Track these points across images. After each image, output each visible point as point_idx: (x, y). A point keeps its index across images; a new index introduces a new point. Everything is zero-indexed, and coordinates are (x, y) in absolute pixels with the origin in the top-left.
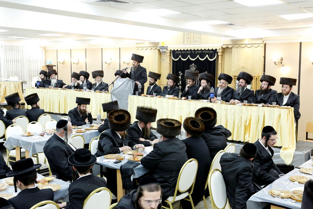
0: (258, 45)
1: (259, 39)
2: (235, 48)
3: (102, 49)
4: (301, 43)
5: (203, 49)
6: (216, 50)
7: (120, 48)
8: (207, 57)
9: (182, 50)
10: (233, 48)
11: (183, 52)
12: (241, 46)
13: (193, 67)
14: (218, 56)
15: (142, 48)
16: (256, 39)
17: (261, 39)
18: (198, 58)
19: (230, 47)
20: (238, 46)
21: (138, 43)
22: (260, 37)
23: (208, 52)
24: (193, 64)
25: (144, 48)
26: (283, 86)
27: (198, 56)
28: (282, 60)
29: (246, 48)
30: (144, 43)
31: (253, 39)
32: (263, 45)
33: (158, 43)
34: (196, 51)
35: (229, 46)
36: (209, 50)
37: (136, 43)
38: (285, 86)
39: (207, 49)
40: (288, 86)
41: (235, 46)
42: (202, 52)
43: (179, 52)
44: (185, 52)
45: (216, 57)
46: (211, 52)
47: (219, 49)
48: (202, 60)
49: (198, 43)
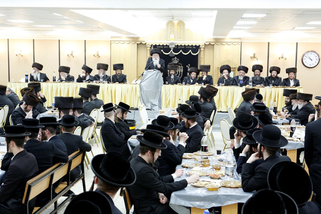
0: (237, 43)
1: (237, 38)
2: (217, 45)
3: (59, 40)
4: (269, 43)
5: (186, 45)
6: (199, 46)
7: (85, 41)
8: (190, 52)
9: (165, 45)
10: (215, 45)
11: (165, 47)
12: (223, 43)
13: (176, 60)
14: (201, 51)
15: (118, 42)
16: (235, 39)
17: (240, 38)
18: (181, 52)
19: (213, 44)
20: (220, 43)
21: (113, 37)
22: (238, 37)
23: (191, 47)
24: (176, 58)
25: (121, 42)
26: (289, 74)
27: (181, 51)
28: (254, 55)
29: (227, 45)
30: (121, 37)
31: (233, 38)
32: (240, 44)
33: (138, 38)
34: (179, 46)
35: (211, 43)
36: (192, 46)
37: (111, 37)
38: (291, 73)
39: (190, 45)
40: (293, 73)
41: (217, 43)
42: (185, 47)
43: (160, 47)
44: (167, 47)
45: (198, 52)
46: (194, 48)
47: (202, 45)
48: (185, 55)
49: (182, 40)
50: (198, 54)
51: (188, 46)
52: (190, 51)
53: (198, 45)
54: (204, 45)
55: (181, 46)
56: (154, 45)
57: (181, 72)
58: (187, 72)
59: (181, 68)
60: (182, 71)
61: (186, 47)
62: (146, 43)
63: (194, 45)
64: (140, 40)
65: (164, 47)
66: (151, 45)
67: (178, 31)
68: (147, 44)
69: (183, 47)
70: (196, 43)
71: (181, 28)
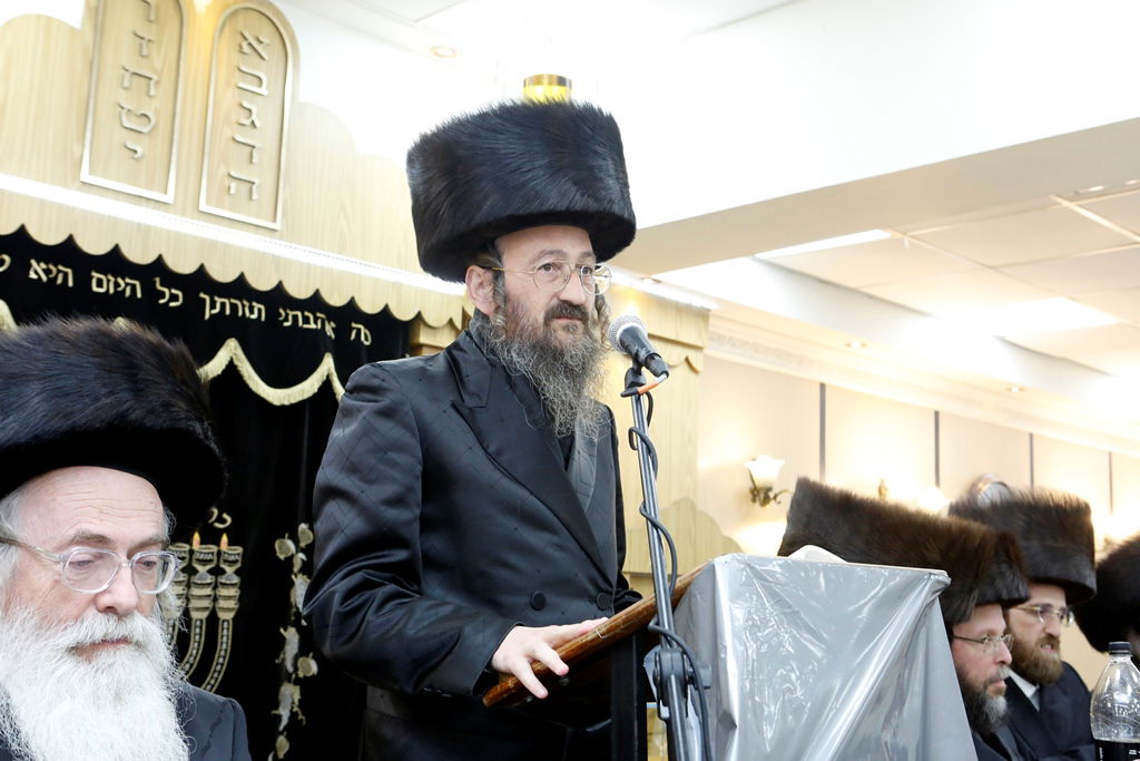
0: (682, 353)
4: (823, 386)
5: (299, 290)
6: (419, 316)
8: (328, 381)
9: (48, 236)
18: (233, 364)
23: (332, 327)
27: (230, 351)
34: (215, 289)
36: (350, 312)
39: (336, 299)
42: (272, 314)
44: (66, 275)
46: (363, 338)
47: (445, 321)
48: (277, 403)
49: (258, 217)
51: (315, 303)
52: (328, 364)
53: (403, 313)
54: (458, 323)
55: (240, 288)
57: (213, 621)
58: (285, 614)
59: (217, 572)
60: (228, 608)
61: (288, 318)
63: (369, 306)
65: (21, 266)
67: (229, 98)
69: (252, 312)
70: (394, 284)
71: (256, 79)
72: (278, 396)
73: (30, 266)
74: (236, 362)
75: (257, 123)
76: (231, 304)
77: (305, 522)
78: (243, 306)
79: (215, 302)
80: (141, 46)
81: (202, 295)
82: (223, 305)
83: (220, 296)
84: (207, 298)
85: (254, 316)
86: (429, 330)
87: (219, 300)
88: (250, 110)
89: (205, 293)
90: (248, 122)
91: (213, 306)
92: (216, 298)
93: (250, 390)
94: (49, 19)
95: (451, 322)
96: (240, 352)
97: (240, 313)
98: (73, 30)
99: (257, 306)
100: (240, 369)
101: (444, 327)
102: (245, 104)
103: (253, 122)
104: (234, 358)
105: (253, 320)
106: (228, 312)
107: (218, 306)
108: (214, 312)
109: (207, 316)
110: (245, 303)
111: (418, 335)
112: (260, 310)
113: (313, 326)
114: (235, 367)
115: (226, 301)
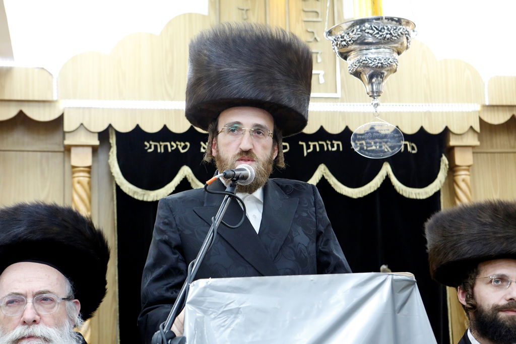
6: (447, 131)
8: (387, 178)
14: (453, 169)
18: (324, 180)
27: (322, 171)
34: (308, 138)
42: (347, 144)
43: (171, 146)
45: (442, 176)
46: (409, 149)
47: (467, 128)
48: (355, 197)
49: (326, 92)
50: (437, 194)
52: (387, 169)
53: (434, 129)
54: (477, 128)
55: (322, 133)
56: (125, 127)
61: (358, 146)
62: (59, 121)
64: (17, 89)
65: (196, 146)
66: (104, 136)
68: (68, 126)
69: (333, 146)
70: (425, 113)
71: (314, 14)
72: (355, 193)
73: (201, 145)
74: (326, 177)
75: (318, 39)
76: (320, 145)
77: (385, 264)
78: (327, 144)
79: (310, 145)
80: (243, 14)
81: (300, 143)
82: (315, 146)
83: (312, 141)
84: (304, 144)
85: (335, 149)
86: (457, 137)
87: (311, 144)
88: (313, 32)
89: (302, 141)
90: (312, 40)
91: (308, 147)
92: (310, 143)
93: (336, 192)
94: (190, 14)
95: (471, 128)
96: (327, 171)
97: (326, 149)
98: (204, 16)
99: (335, 143)
100: (329, 181)
101: (467, 132)
102: (309, 30)
103: (315, 38)
104: (324, 175)
105: (334, 151)
106: (318, 149)
107: (312, 147)
108: (309, 151)
109: (305, 154)
110: (328, 142)
111: (449, 141)
112: (338, 145)
113: (374, 148)
114: (326, 180)
115: (316, 143)
